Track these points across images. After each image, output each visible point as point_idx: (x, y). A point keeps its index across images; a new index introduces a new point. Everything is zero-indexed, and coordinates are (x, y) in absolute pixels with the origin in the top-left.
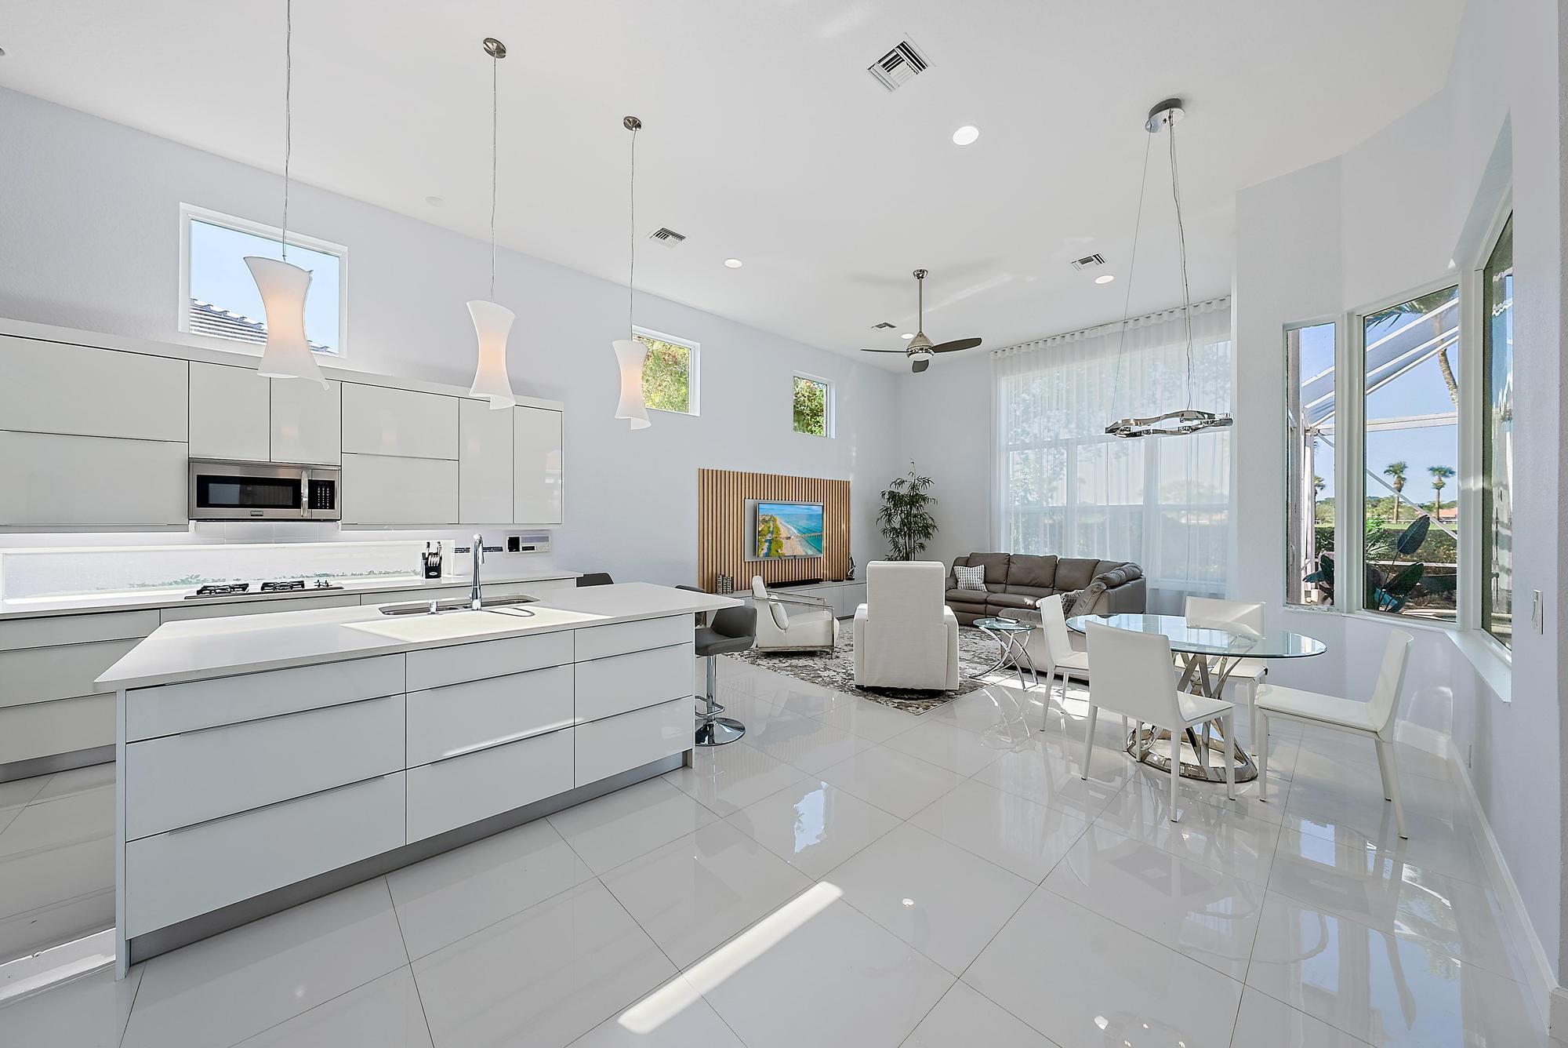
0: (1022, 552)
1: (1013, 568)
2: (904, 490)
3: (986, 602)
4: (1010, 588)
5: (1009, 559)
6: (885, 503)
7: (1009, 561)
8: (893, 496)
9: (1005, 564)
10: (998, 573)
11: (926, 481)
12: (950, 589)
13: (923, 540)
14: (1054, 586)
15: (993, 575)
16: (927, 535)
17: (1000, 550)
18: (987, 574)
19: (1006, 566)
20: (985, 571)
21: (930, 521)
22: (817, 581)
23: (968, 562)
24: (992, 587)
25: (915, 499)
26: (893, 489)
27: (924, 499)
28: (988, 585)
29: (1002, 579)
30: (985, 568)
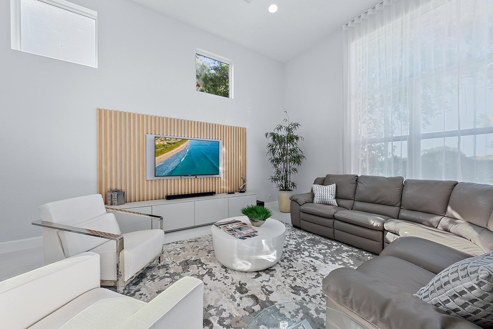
0: (368, 174)
1: (361, 187)
2: (283, 133)
3: (333, 218)
4: (358, 205)
5: (357, 179)
6: (270, 140)
7: (357, 180)
8: (274, 136)
9: (355, 184)
10: (348, 190)
11: (296, 125)
12: (307, 203)
13: (296, 166)
14: (400, 206)
15: (343, 192)
16: (299, 163)
17: (350, 171)
18: (339, 191)
19: (355, 185)
20: (336, 189)
21: (300, 153)
22: (212, 194)
23: (323, 182)
24: (343, 202)
25: (291, 139)
26: (276, 132)
27: (297, 138)
28: (338, 200)
29: (351, 196)
30: (337, 186)
